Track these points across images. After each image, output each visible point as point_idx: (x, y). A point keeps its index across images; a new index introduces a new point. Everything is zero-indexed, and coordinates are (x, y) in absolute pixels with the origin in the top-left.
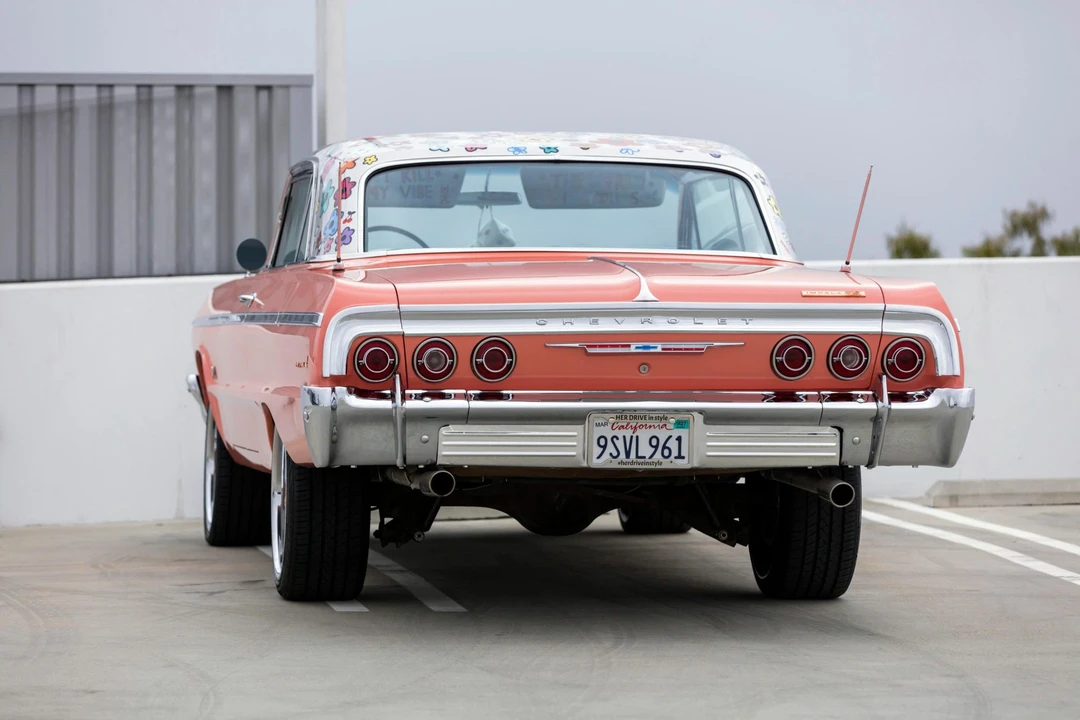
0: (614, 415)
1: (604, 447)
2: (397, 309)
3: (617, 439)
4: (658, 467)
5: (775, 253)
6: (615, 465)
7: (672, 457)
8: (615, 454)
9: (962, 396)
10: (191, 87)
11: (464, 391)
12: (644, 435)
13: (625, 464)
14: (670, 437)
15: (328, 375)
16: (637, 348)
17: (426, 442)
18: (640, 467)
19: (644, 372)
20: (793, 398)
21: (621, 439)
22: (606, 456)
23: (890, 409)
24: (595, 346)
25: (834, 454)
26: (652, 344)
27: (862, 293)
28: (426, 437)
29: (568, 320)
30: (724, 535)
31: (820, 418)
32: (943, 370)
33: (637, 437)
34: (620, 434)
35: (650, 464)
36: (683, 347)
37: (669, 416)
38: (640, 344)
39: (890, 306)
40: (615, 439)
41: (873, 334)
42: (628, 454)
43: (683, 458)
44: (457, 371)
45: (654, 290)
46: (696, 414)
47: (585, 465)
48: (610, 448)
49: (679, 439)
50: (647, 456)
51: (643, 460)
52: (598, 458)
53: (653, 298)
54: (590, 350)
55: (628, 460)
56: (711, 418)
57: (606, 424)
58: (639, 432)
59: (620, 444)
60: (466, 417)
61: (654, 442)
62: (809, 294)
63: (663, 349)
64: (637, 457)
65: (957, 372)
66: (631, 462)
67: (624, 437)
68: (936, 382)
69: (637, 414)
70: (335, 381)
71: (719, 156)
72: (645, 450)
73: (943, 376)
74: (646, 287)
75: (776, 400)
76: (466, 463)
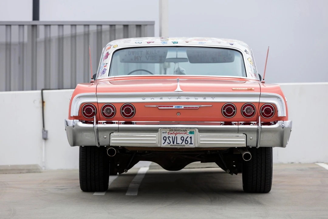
0: (169, 130)
1: (166, 140)
2: (95, 94)
3: (170, 137)
4: (184, 147)
5: (247, 77)
6: (169, 146)
7: (189, 144)
8: (169, 142)
9: (287, 123)
10: (115, 25)
11: (118, 121)
12: (179, 136)
13: (173, 146)
14: (188, 137)
15: (72, 116)
16: (175, 107)
17: (106, 138)
18: (178, 147)
19: (179, 116)
20: (231, 124)
21: (171, 138)
22: (166, 143)
23: (261, 128)
24: (161, 107)
25: (244, 143)
26: (180, 106)
27: (253, 89)
28: (105, 137)
29: (152, 98)
30: (228, 171)
31: (238, 131)
32: (280, 114)
33: (177, 137)
34: (171, 136)
35: (181, 146)
36: (191, 107)
37: (187, 130)
38: (176, 106)
39: (262, 93)
40: (169, 138)
41: (256, 103)
42: (173, 143)
43: (192, 144)
44: (116, 115)
45: (181, 87)
46: (196, 129)
47: (159, 146)
48: (168, 141)
49: (191, 137)
50: (180, 143)
51: (178, 145)
52: (164, 144)
53: (180, 90)
54: (160, 108)
55: (173, 145)
56: (201, 131)
57: (166, 133)
58: (177, 135)
59: (171, 139)
60: (118, 130)
61: (182, 139)
62: (235, 89)
63: (184, 107)
64: (177, 143)
65: (285, 115)
66: (175, 146)
67: (172, 137)
68: (278, 119)
69: (177, 129)
70: (75, 118)
71: (233, 44)
72: (179, 141)
73: (280, 117)
74: (179, 87)
75: (225, 125)
76: (120, 145)
